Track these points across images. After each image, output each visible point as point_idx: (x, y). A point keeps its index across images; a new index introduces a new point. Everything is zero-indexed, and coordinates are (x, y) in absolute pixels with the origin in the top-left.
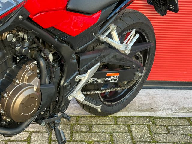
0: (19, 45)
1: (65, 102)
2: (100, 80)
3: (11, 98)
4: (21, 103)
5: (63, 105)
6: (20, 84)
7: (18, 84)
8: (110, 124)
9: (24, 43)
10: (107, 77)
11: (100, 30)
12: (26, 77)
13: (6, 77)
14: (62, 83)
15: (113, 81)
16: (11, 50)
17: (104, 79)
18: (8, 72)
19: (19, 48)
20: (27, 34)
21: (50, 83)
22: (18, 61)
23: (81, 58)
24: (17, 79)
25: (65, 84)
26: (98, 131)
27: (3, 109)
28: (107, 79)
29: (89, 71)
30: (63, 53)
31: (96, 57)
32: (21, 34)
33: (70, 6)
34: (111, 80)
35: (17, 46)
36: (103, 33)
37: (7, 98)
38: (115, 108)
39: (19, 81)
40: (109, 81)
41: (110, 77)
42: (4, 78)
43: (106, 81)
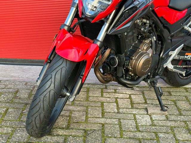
0: (143, 27)
1: (162, 69)
2: (182, 57)
3: (137, 60)
4: (143, 63)
5: (160, 70)
6: (142, 52)
7: (140, 52)
8: (183, 92)
9: (146, 26)
10: (186, 55)
11: (185, 22)
12: (145, 48)
13: (132, 48)
14: (161, 55)
15: (189, 59)
16: (138, 30)
17: (184, 57)
18: (133, 45)
19: (143, 29)
20: (149, 20)
21: (156, 54)
22: (139, 38)
23: (172, 40)
24: (140, 49)
25: (163, 56)
26: (176, 95)
27: (132, 66)
28: (185, 57)
29: (177, 49)
30: (164, 35)
31: (180, 41)
32: (145, 20)
33: (170, 5)
34: (188, 58)
35: (142, 28)
36: (186, 24)
37: (134, 60)
38: (186, 81)
39: (141, 50)
40: (187, 58)
41: (188, 56)
42: (131, 48)
43: (185, 58)
